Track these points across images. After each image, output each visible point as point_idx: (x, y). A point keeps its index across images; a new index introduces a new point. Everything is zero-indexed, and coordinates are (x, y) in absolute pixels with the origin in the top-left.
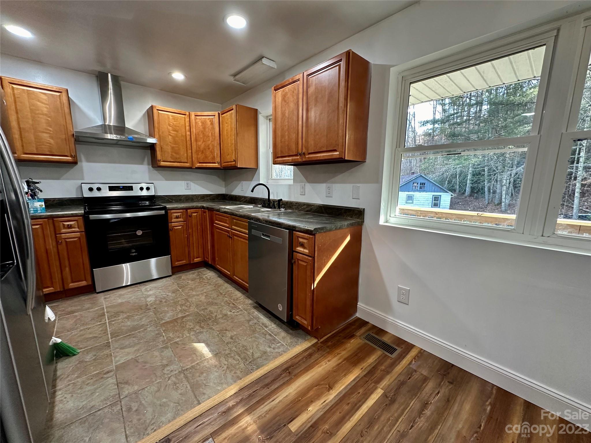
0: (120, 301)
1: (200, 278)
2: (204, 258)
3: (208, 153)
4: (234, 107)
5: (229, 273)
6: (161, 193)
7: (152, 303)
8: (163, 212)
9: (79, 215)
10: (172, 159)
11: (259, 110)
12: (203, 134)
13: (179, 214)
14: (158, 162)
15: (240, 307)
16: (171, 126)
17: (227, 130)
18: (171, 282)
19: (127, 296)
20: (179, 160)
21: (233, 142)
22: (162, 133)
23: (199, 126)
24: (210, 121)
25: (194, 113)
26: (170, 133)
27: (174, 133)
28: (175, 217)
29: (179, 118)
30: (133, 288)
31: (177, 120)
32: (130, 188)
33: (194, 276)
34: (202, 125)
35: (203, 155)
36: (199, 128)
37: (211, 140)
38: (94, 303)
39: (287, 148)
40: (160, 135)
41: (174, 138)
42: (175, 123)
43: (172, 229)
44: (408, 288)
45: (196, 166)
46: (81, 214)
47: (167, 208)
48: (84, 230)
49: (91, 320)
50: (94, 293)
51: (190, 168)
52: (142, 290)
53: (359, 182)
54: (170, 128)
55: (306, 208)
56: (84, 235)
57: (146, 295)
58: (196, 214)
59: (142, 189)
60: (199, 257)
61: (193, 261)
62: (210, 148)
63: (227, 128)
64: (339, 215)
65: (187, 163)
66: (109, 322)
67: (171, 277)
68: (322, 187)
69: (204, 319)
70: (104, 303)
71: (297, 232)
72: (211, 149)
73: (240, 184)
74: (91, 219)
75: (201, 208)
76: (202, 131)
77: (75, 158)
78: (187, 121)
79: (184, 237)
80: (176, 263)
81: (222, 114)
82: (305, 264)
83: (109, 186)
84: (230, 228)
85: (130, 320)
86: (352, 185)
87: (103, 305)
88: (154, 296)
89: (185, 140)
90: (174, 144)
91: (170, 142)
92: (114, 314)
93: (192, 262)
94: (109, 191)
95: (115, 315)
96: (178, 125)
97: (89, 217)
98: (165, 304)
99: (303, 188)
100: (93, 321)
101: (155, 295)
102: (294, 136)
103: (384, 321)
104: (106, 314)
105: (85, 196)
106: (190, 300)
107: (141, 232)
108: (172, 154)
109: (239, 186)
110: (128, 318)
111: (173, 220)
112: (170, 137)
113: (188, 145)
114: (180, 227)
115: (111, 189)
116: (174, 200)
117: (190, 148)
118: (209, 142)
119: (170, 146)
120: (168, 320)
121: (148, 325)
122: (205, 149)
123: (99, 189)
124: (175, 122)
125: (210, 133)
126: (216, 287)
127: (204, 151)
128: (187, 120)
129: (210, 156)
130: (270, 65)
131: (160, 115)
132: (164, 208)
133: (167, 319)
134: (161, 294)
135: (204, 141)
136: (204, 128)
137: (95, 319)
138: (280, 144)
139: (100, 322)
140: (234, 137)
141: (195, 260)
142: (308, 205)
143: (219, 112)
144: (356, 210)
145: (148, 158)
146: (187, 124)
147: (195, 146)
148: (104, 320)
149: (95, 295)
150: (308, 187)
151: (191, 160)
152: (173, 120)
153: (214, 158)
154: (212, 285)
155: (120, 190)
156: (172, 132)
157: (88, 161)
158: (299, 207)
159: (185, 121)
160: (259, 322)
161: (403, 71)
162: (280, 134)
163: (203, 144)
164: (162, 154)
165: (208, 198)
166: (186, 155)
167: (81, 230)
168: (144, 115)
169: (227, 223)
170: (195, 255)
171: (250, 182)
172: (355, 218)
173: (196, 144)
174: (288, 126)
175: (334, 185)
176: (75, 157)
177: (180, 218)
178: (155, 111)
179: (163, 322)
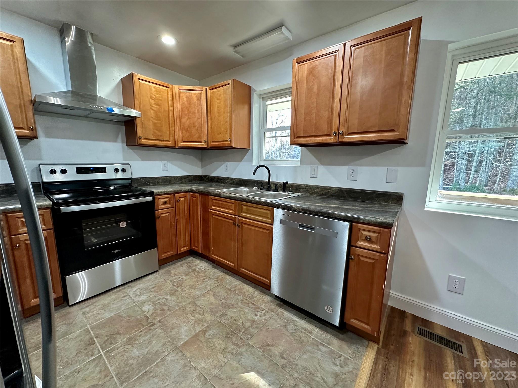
0: (107, 315)
1: (194, 271)
2: (191, 246)
3: (194, 131)
4: (231, 81)
5: (233, 265)
6: (137, 175)
7: (152, 314)
8: (150, 198)
9: (46, 207)
10: (154, 137)
11: (253, 87)
12: (188, 109)
13: (167, 199)
14: (138, 140)
15: (262, 307)
16: (153, 99)
17: (218, 107)
18: (162, 280)
19: (114, 306)
20: (161, 138)
21: (228, 119)
22: (144, 106)
23: (183, 102)
24: (197, 96)
25: (178, 86)
26: (152, 108)
27: (156, 108)
28: (161, 203)
29: (162, 90)
30: (118, 293)
31: (160, 92)
32: (103, 170)
33: (184, 268)
34: (187, 101)
35: (188, 133)
36: (184, 103)
37: (197, 117)
38: (72, 323)
39: (314, 127)
40: (141, 109)
41: (156, 112)
42: (157, 96)
43: (159, 217)
44: (464, 276)
45: (180, 145)
46: (49, 206)
47: (155, 194)
48: (51, 227)
49: (77, 354)
50: (65, 307)
51: (173, 147)
52: (131, 295)
53: (398, 165)
54: (152, 102)
55: (319, 192)
56: (52, 232)
57: (138, 301)
58: (183, 199)
59: (116, 170)
60: (186, 246)
61: (179, 251)
62: (195, 126)
63: (218, 104)
64: (368, 199)
65: (169, 141)
66: (105, 354)
67: (158, 273)
68: (343, 170)
69: (232, 331)
70: (86, 321)
71: (359, 224)
72: (197, 127)
73: (224, 165)
74: (63, 211)
75: (189, 192)
76: (187, 107)
77: (35, 132)
78: (170, 95)
79: (171, 225)
80: (163, 255)
81: (211, 90)
82: (372, 261)
83: (77, 168)
84: (236, 216)
85: (135, 346)
86: (387, 168)
87: (86, 326)
88: (150, 303)
89: (167, 115)
90: (156, 120)
91: (152, 117)
92: (106, 338)
93: (179, 253)
94: (77, 173)
95: (109, 341)
96: (161, 98)
97: (60, 210)
98: (169, 313)
99: (316, 171)
100: (80, 355)
101: (150, 301)
102: (326, 114)
103: (429, 311)
104: (95, 339)
105: (45, 180)
106: (198, 303)
107: (126, 224)
108: (153, 132)
109: (223, 167)
110: (130, 342)
111: (161, 207)
112: (152, 111)
113: (171, 122)
114: (167, 214)
115: (80, 171)
116: (152, 183)
117: (173, 125)
118: (195, 119)
119: (151, 122)
120: (187, 338)
121: (164, 352)
122: (190, 127)
123: (63, 172)
124: (157, 94)
125: (197, 110)
126: (218, 281)
127: (189, 129)
128: (170, 93)
129: (195, 135)
130: (288, 36)
131: (141, 86)
132: (151, 194)
133: (185, 338)
134: (157, 298)
135: (189, 118)
136: (190, 104)
137: (82, 350)
138: (303, 122)
139: (92, 355)
140: (228, 114)
141: (182, 249)
142: (323, 188)
143: (207, 87)
144: (393, 195)
145: (122, 135)
146: (170, 99)
147: (179, 124)
148: (97, 352)
149: (68, 310)
150: (322, 169)
151: (173, 138)
152: (155, 93)
153: (200, 137)
154: (213, 279)
155: (91, 172)
156: (154, 106)
157: (48, 135)
158: (310, 190)
159: (168, 94)
160: (297, 326)
161: (453, 50)
162: (303, 112)
163: (188, 121)
164: (143, 131)
165: (186, 180)
166: (168, 132)
167: (48, 227)
168: (118, 84)
169: (232, 210)
170: (182, 244)
171: (239, 163)
172: (391, 203)
173: (180, 121)
174: (317, 104)
175: (359, 168)
176: (34, 129)
177: (168, 204)
178: (135, 80)
179: (182, 342)
